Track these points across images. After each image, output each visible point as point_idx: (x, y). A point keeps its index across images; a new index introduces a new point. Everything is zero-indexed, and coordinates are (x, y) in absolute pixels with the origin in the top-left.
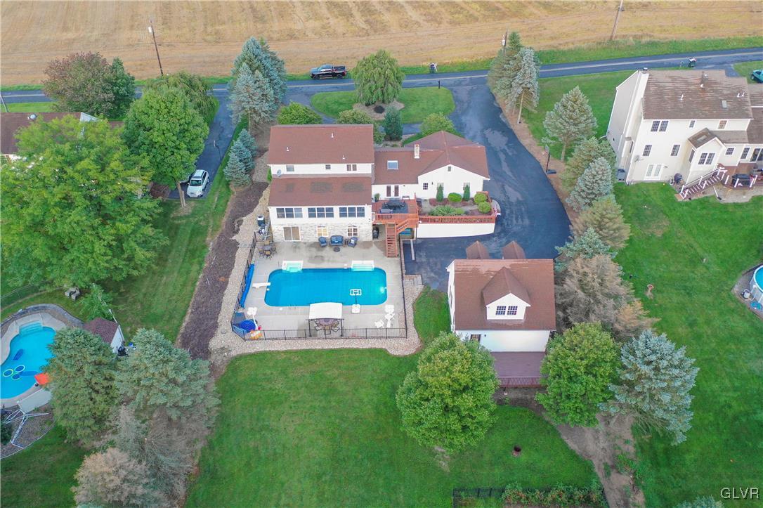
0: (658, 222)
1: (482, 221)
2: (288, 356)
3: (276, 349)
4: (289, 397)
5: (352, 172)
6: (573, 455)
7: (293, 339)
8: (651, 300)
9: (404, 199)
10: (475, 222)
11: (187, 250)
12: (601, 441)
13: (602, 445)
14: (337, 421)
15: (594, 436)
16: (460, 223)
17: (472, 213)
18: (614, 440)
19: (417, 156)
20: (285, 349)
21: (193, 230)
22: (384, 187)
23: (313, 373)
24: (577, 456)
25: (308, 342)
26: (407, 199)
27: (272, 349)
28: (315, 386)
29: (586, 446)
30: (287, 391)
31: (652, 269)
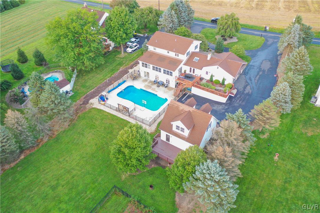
0: (315, 129)
1: (221, 95)
2: (108, 114)
3: (106, 111)
4: (97, 128)
5: (177, 57)
6: (174, 203)
7: (114, 110)
8: (275, 161)
9: (196, 75)
10: (217, 94)
11: (112, 69)
12: (191, 205)
13: (189, 206)
14: (104, 143)
15: (189, 201)
16: (211, 92)
17: (220, 91)
18: (196, 207)
19: (209, 58)
20: (108, 112)
21: (119, 63)
22: (189, 68)
23: (110, 124)
24: (174, 204)
25: (117, 113)
26: (197, 76)
27: (105, 110)
28: (107, 128)
29: (183, 202)
30: (98, 126)
31: (289, 148)
